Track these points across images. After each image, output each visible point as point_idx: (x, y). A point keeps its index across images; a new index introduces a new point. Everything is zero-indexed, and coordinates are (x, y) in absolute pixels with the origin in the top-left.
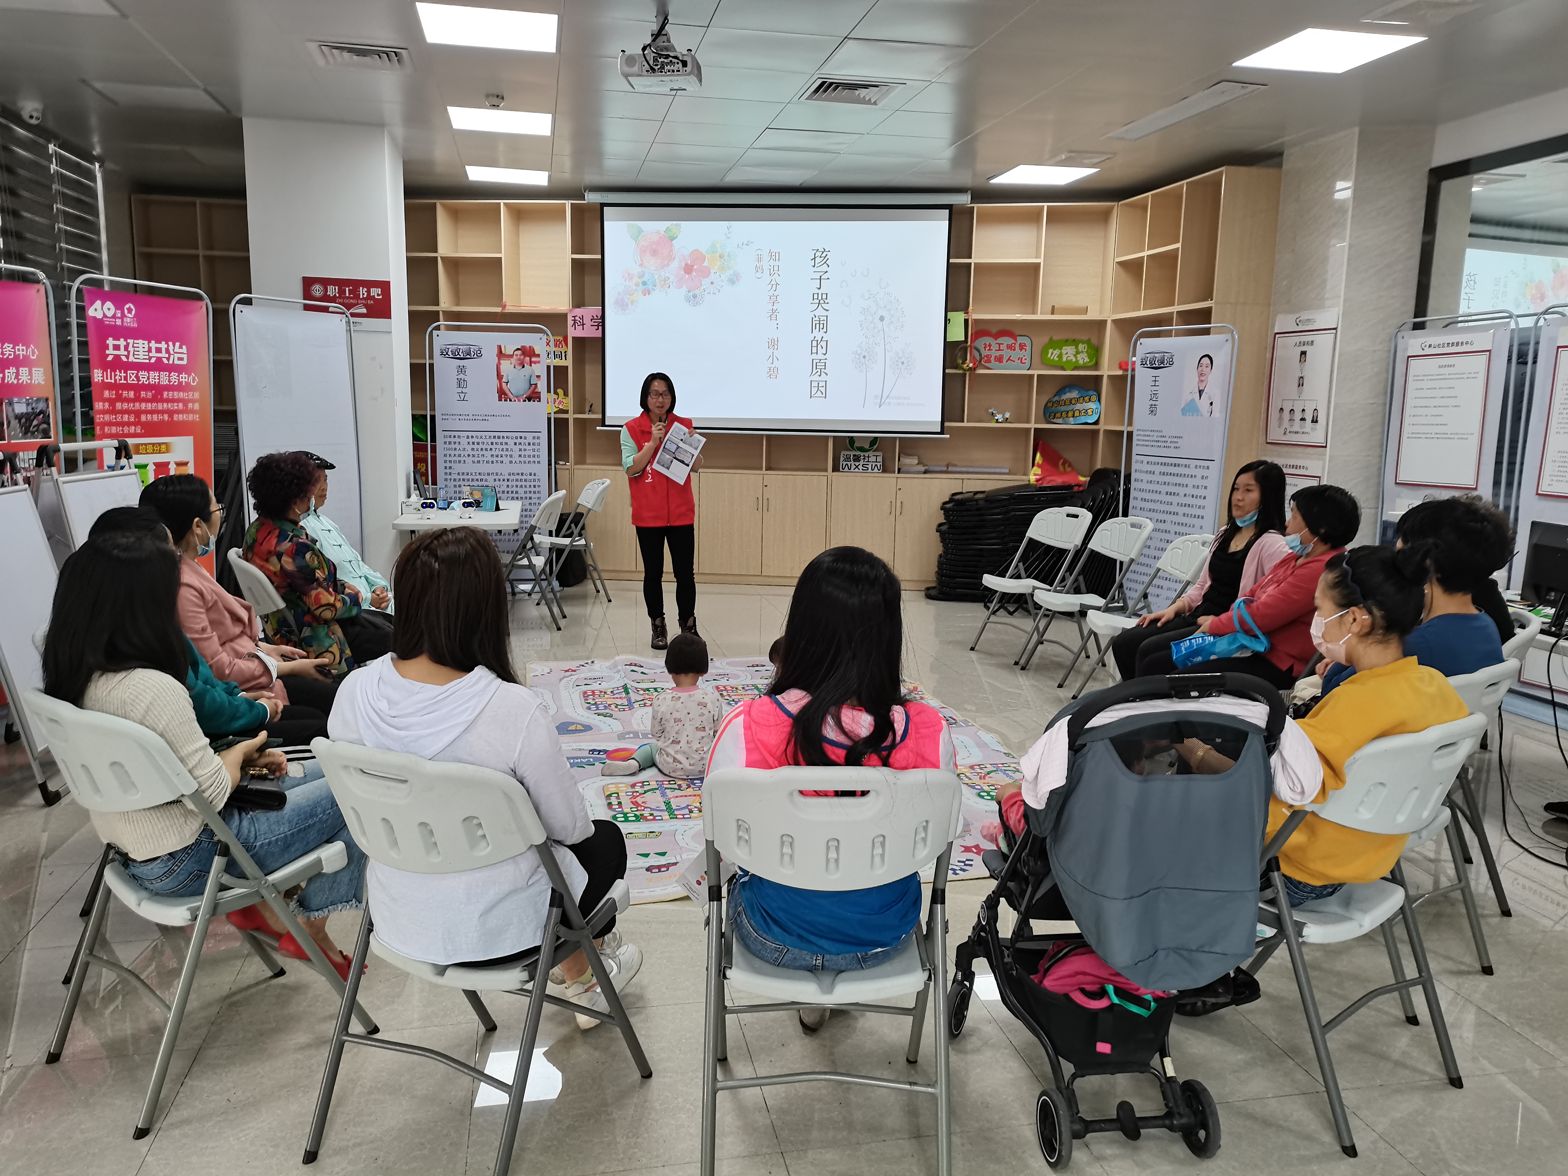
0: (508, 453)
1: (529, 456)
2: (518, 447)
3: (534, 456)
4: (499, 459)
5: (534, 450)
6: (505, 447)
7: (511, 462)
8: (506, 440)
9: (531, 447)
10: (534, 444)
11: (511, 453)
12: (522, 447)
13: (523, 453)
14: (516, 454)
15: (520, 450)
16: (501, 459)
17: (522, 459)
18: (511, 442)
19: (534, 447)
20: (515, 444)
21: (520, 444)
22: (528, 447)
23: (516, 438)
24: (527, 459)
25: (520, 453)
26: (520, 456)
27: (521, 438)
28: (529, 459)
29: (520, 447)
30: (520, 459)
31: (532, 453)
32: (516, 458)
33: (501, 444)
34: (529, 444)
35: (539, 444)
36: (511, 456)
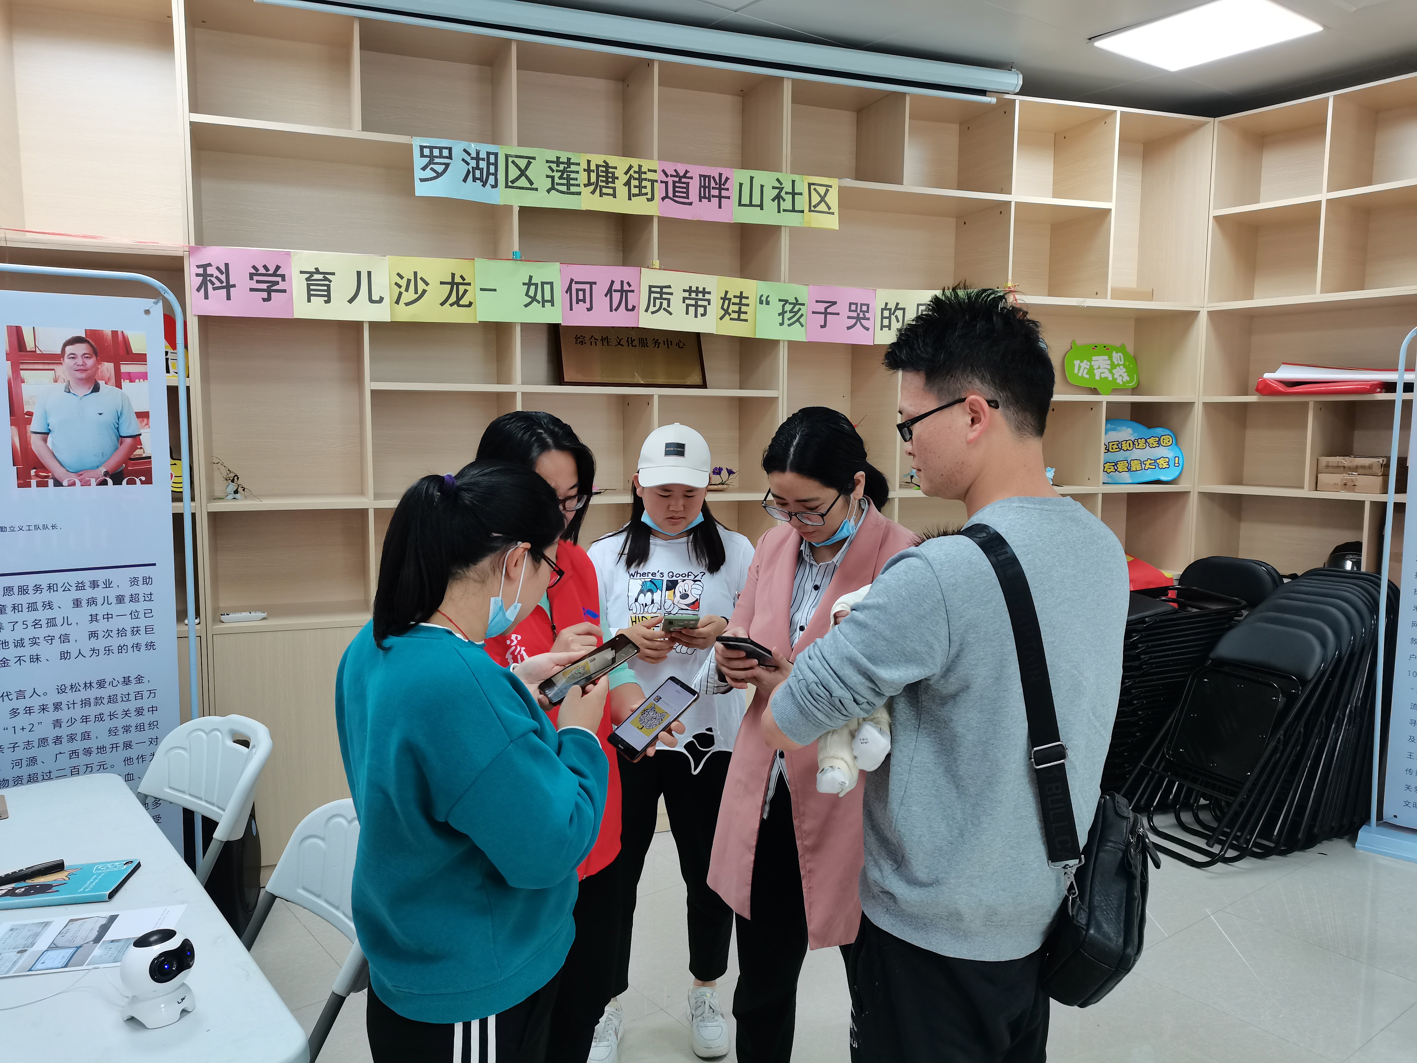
0: (55, 632)
1: (121, 632)
2: (87, 610)
3: (135, 631)
4: (28, 651)
5: (134, 615)
6: (43, 615)
7: (64, 655)
8: (46, 596)
9: (128, 607)
10: (134, 598)
11: (65, 629)
12: (100, 610)
13: (101, 626)
14: (79, 632)
15: (94, 618)
16: (34, 650)
17: (100, 644)
18: (62, 600)
19: (134, 606)
20: (77, 603)
21: (92, 602)
22: (115, 609)
23: (80, 586)
24: (115, 642)
25: (94, 626)
26: (93, 634)
27: (94, 584)
28: (122, 641)
29: (93, 610)
30: (94, 643)
31: (128, 623)
32: (80, 641)
33: (32, 607)
34: (120, 599)
35: (149, 597)
36: (65, 638)
